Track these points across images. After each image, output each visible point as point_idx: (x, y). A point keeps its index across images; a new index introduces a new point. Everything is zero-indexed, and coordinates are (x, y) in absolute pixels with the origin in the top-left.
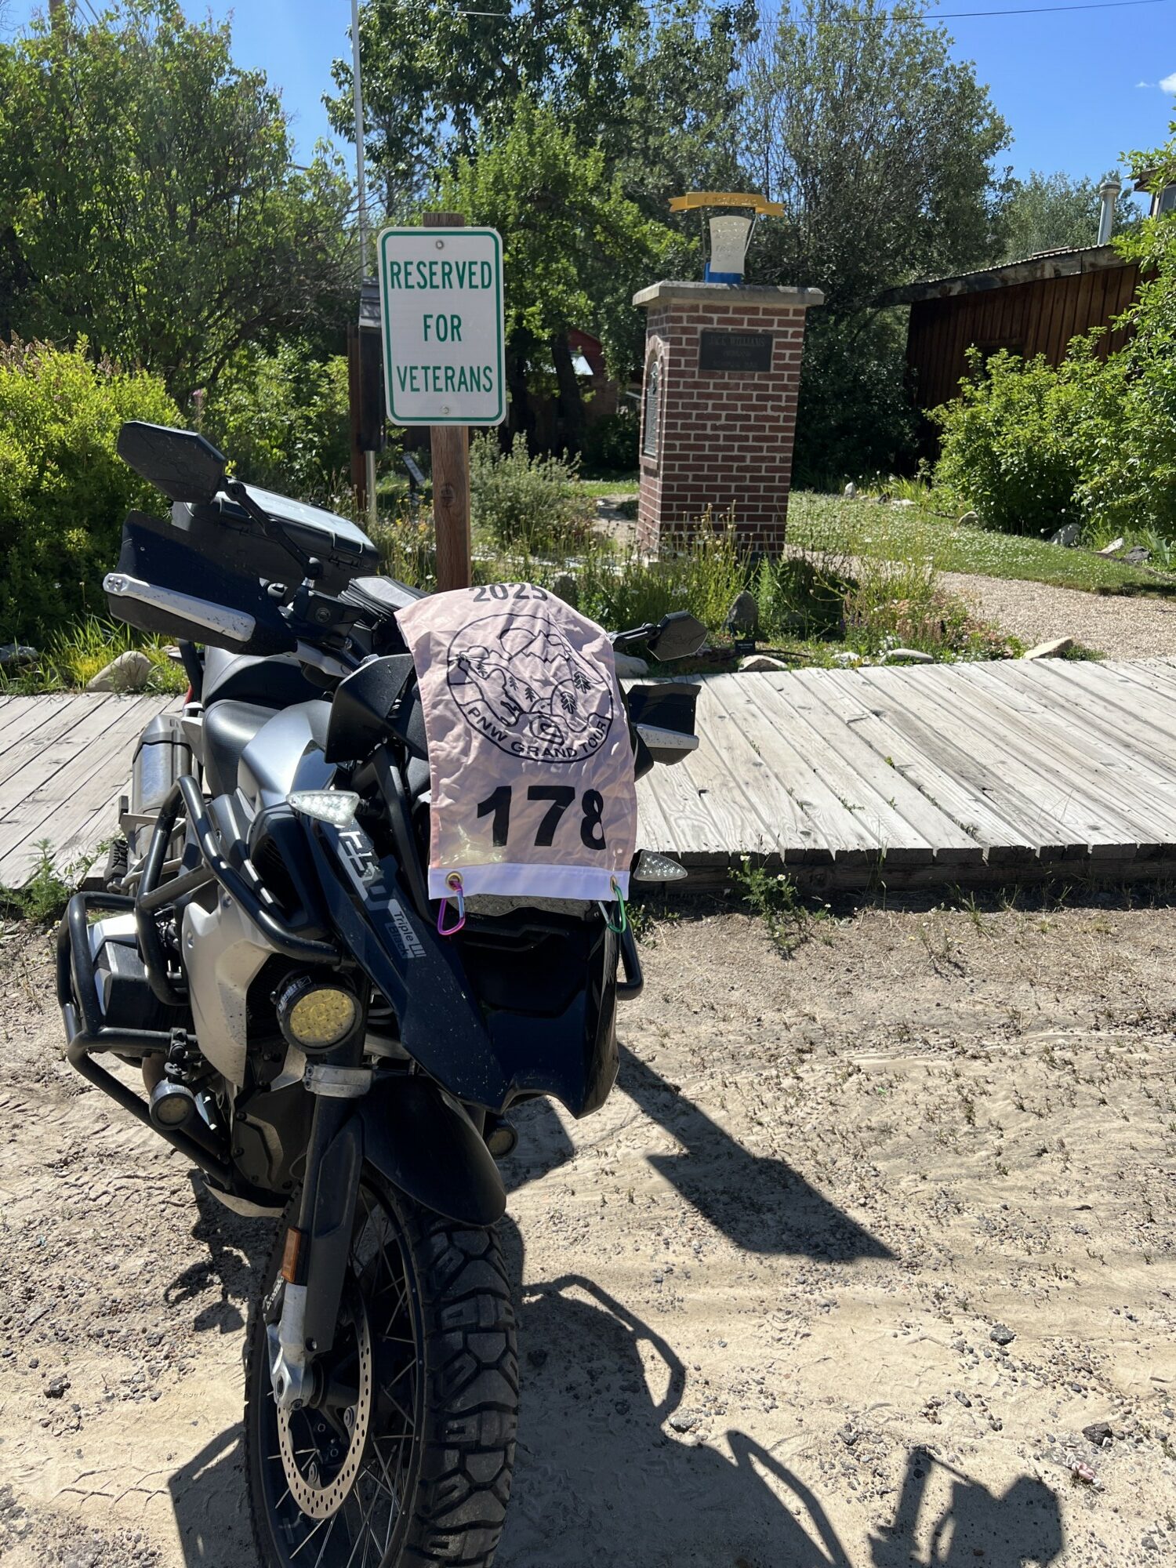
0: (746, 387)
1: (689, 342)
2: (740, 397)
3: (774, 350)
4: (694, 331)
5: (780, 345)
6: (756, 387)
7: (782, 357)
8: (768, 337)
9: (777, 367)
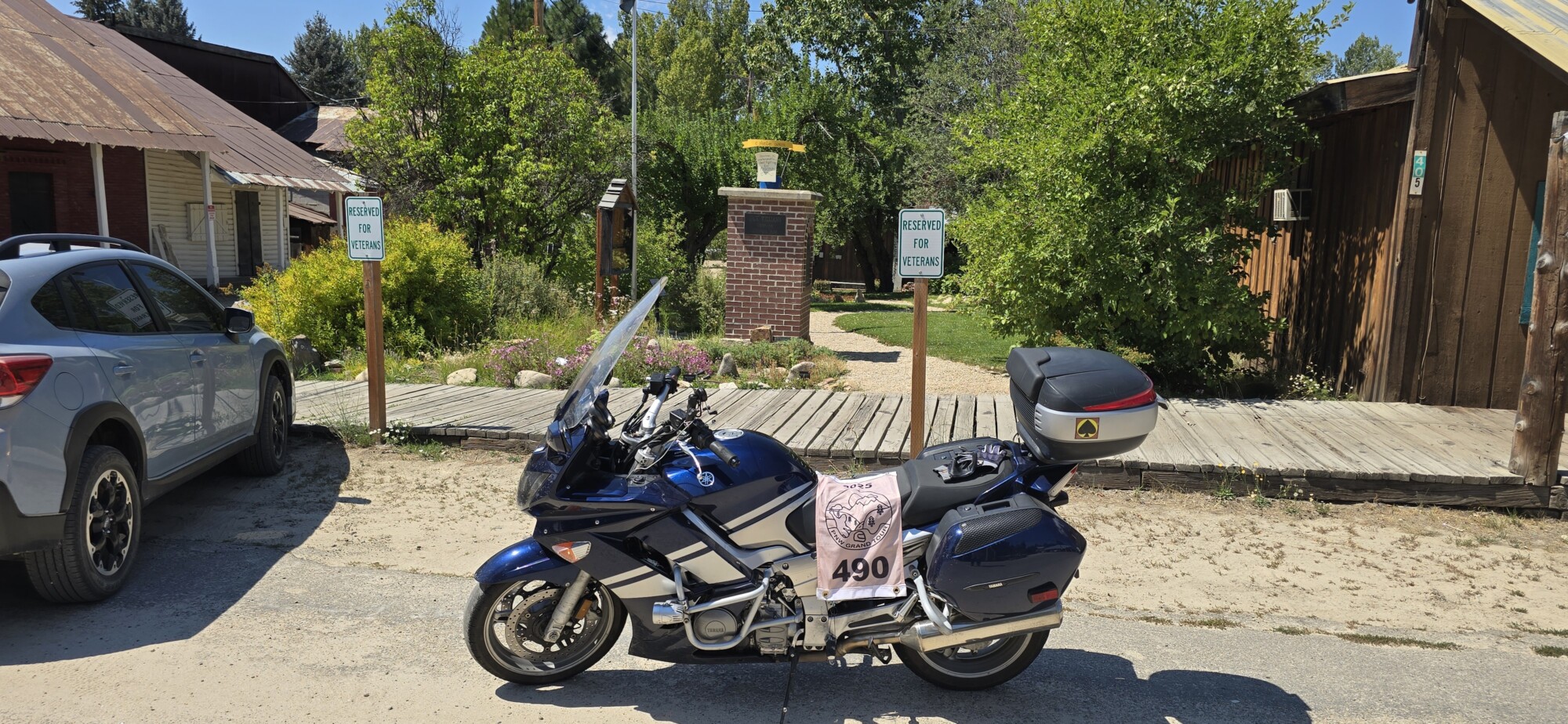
0: (772, 244)
1: (739, 219)
2: (769, 249)
3: (787, 224)
4: (741, 213)
5: (790, 221)
6: (778, 244)
7: (793, 227)
8: (783, 217)
9: (790, 233)
